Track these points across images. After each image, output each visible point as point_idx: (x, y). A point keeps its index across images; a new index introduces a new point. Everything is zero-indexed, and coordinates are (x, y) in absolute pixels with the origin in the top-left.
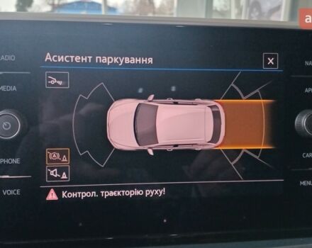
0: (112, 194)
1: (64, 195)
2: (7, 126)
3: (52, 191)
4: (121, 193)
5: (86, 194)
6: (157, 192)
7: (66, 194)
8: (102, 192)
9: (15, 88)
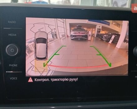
0: (55, 80)
1: (35, 80)
2: (13, 50)
3: (31, 78)
4: (59, 80)
5: (45, 80)
6: (74, 80)
7: (36, 80)
8: (51, 79)
9: (15, 35)
